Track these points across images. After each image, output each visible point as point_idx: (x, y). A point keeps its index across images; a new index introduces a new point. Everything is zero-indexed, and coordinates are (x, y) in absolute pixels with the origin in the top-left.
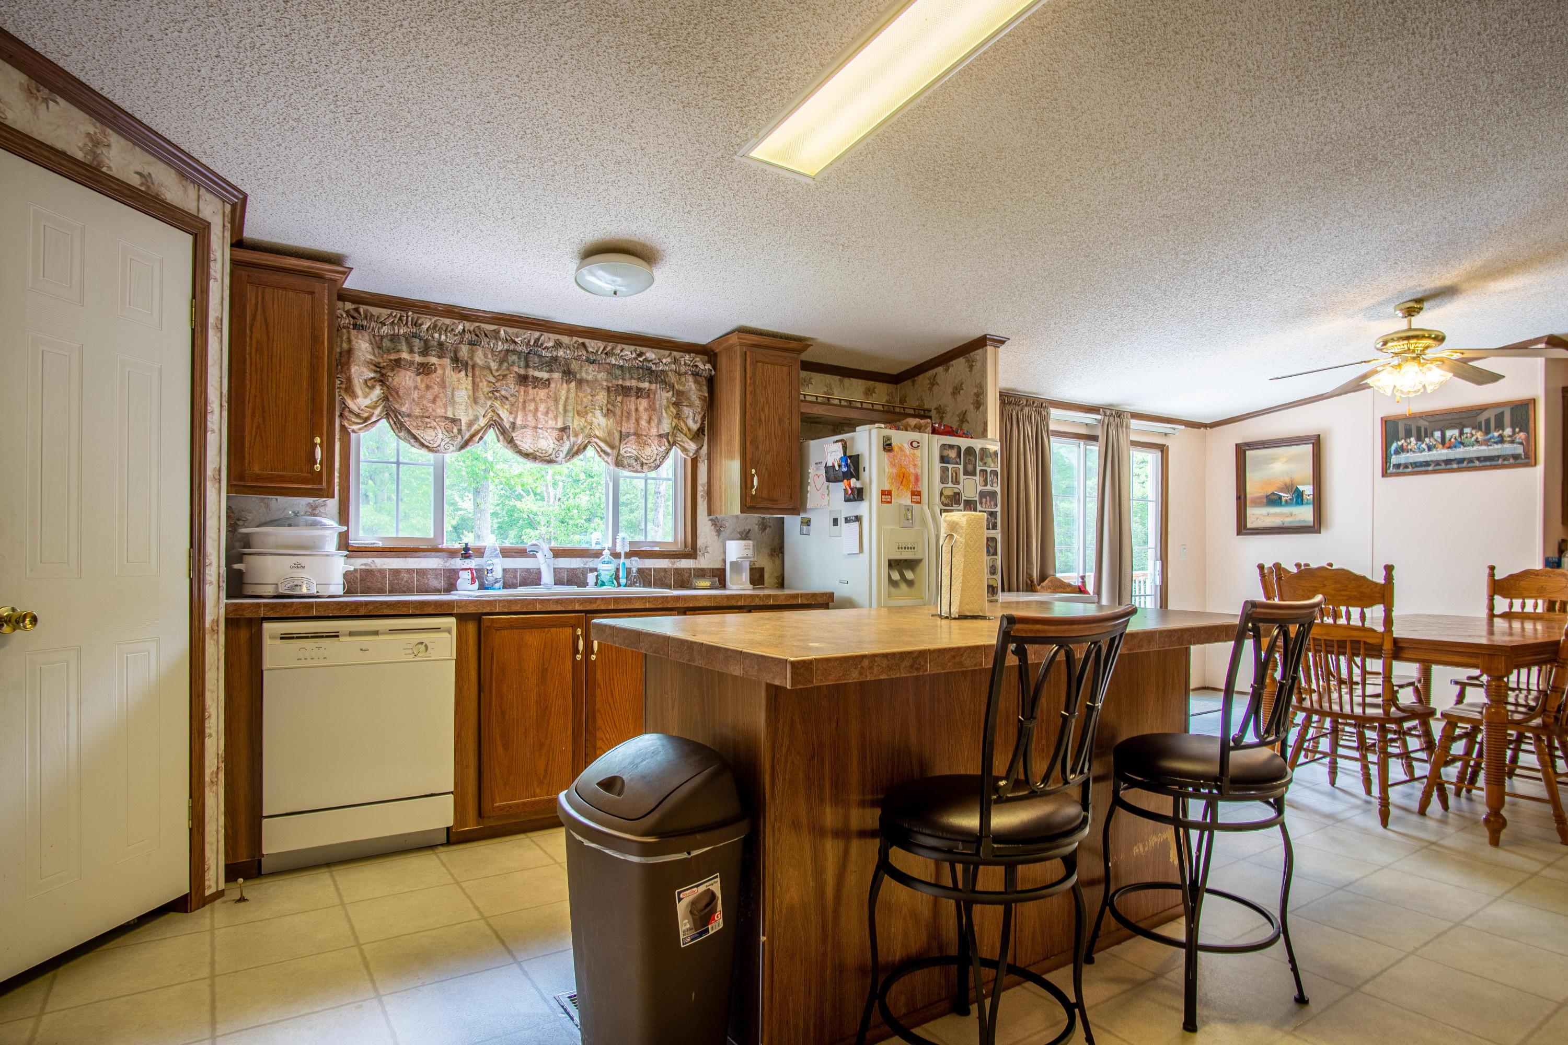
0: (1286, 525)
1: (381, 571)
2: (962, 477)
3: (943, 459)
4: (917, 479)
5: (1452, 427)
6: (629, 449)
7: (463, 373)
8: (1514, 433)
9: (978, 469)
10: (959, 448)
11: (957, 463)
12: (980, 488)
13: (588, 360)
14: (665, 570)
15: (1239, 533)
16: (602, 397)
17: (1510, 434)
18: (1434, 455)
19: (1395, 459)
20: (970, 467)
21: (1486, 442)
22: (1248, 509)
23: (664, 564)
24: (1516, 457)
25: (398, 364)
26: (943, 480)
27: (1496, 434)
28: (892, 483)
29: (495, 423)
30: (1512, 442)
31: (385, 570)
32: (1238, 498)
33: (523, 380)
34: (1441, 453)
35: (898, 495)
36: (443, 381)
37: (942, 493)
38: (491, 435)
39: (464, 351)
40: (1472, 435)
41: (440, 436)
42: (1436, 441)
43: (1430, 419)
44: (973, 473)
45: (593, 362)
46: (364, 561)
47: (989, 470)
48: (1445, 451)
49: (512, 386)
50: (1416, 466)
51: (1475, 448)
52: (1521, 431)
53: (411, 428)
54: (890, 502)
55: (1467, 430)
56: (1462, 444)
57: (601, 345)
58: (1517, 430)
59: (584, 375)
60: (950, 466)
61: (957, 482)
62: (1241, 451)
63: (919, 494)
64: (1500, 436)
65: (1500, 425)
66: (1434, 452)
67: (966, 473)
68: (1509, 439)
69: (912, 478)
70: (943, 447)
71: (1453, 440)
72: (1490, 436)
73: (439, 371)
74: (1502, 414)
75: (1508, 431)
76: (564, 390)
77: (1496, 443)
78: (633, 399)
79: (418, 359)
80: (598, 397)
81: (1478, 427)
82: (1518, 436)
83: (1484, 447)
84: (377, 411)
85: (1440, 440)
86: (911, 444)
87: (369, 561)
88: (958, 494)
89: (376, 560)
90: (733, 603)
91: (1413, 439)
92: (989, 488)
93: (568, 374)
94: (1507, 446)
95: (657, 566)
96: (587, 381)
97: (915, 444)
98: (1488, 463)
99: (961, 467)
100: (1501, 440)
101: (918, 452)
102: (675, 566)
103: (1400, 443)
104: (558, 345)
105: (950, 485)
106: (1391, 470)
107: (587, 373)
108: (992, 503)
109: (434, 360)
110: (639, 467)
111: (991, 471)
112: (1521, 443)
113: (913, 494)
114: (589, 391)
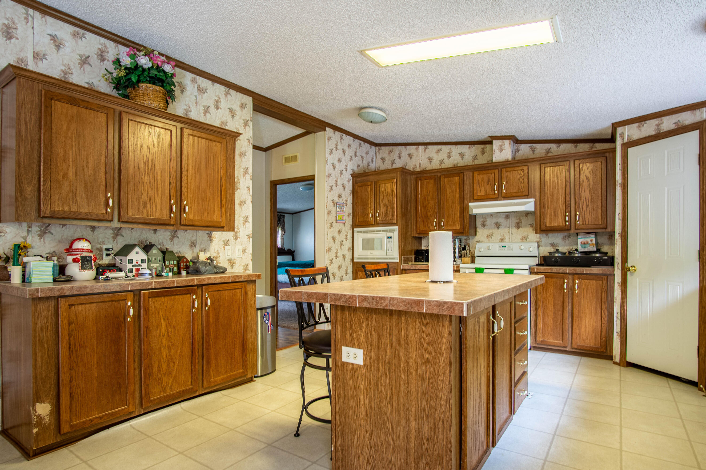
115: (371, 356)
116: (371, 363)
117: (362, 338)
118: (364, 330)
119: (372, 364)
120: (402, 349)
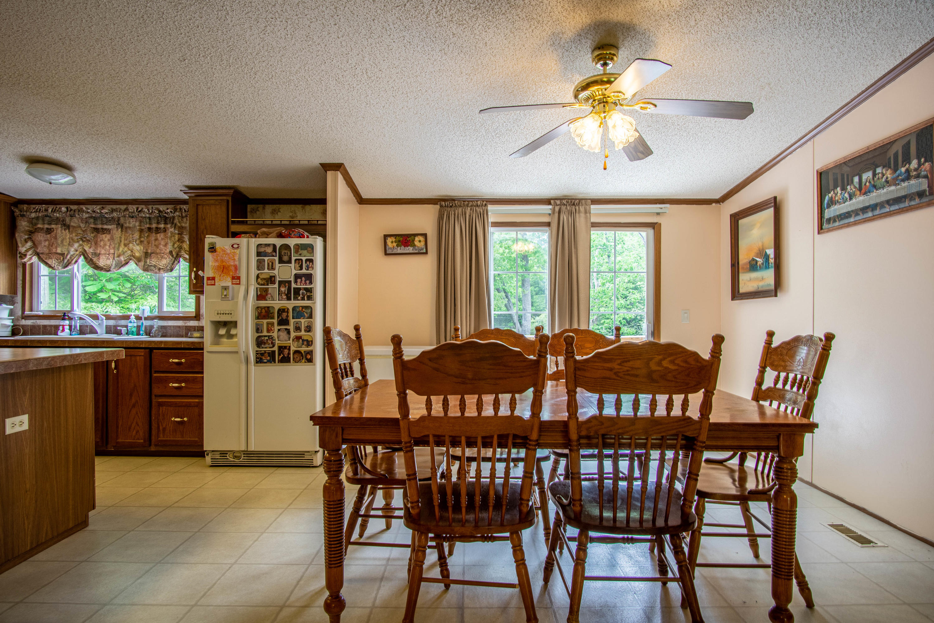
0: (760, 289)
1: (39, 326)
2: (277, 265)
3: (259, 254)
4: (236, 268)
5: (866, 170)
6: (153, 261)
7: (67, 231)
8: (920, 165)
9: (293, 259)
10: (274, 246)
11: (273, 256)
12: (294, 272)
13: (130, 217)
14: (179, 327)
15: (733, 298)
16: (137, 235)
17: (916, 166)
18: (853, 204)
19: (828, 214)
20: (285, 258)
21: (895, 182)
22: (740, 275)
23: (180, 323)
24: (921, 194)
25: (37, 230)
26: (258, 268)
27: (903, 170)
28: (214, 273)
29: (84, 254)
30: (918, 176)
31: (40, 325)
32: (733, 265)
33: (96, 230)
34: (860, 201)
35: (220, 280)
36: (56, 236)
37: (258, 277)
38: (82, 260)
39: (68, 220)
40: (883, 175)
41: (54, 262)
42: (855, 187)
43: (850, 164)
44: (289, 262)
45: (133, 217)
46: (32, 321)
47: (304, 259)
48: (862, 198)
49: (89, 234)
50: (842, 219)
51: (885, 190)
52: (926, 161)
53: (44, 259)
54: (214, 285)
55: (879, 170)
56: (875, 186)
57: (135, 207)
58: (923, 160)
59: (128, 225)
60: (266, 259)
61: (273, 269)
62: (735, 218)
63: (239, 278)
64: (908, 171)
65: (907, 160)
66: (854, 200)
67: (281, 261)
68: (915, 173)
69: (233, 268)
70: (259, 246)
71: (868, 184)
72: (898, 172)
73: (55, 231)
74: (909, 143)
75: (914, 164)
76: (117, 233)
77: (903, 180)
78: (154, 234)
79: (46, 226)
80: (135, 235)
81: (886, 166)
82: (923, 168)
83: (893, 188)
84: (30, 252)
85: (857, 186)
86: (232, 246)
87: (35, 321)
88: (274, 277)
89: (38, 321)
90: (137, 345)
91: (839, 189)
92: (304, 271)
93: (120, 226)
94: (913, 182)
95: (175, 325)
96: (130, 228)
97: (235, 246)
98: (896, 207)
99: (277, 259)
100: (908, 177)
101: (237, 251)
102: (186, 325)
103: (830, 195)
104: (113, 211)
105: (266, 271)
106: (825, 226)
107: (129, 223)
108: (308, 282)
109: (53, 226)
110: (157, 271)
111: (307, 260)
112: (926, 177)
113: (233, 278)
114: (130, 232)
115: (35, 417)
116: (35, 424)
117: (26, 403)
118: (27, 395)
119: (37, 423)
120: (62, 400)
